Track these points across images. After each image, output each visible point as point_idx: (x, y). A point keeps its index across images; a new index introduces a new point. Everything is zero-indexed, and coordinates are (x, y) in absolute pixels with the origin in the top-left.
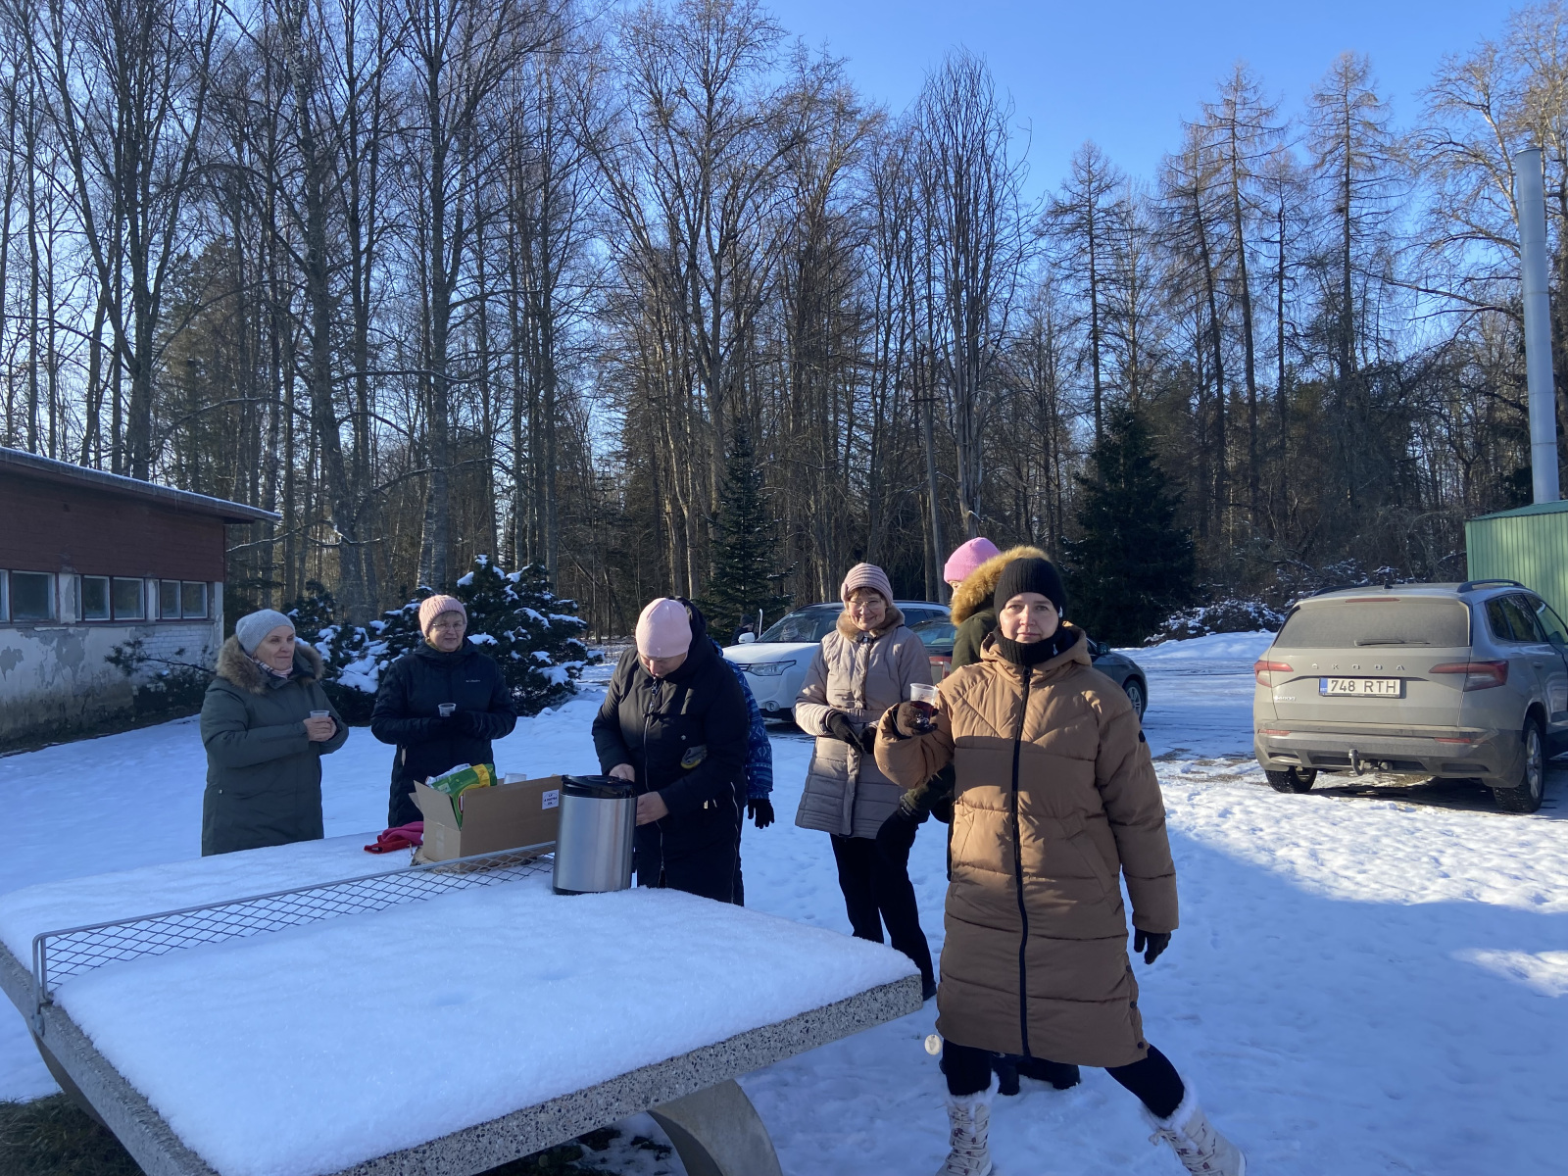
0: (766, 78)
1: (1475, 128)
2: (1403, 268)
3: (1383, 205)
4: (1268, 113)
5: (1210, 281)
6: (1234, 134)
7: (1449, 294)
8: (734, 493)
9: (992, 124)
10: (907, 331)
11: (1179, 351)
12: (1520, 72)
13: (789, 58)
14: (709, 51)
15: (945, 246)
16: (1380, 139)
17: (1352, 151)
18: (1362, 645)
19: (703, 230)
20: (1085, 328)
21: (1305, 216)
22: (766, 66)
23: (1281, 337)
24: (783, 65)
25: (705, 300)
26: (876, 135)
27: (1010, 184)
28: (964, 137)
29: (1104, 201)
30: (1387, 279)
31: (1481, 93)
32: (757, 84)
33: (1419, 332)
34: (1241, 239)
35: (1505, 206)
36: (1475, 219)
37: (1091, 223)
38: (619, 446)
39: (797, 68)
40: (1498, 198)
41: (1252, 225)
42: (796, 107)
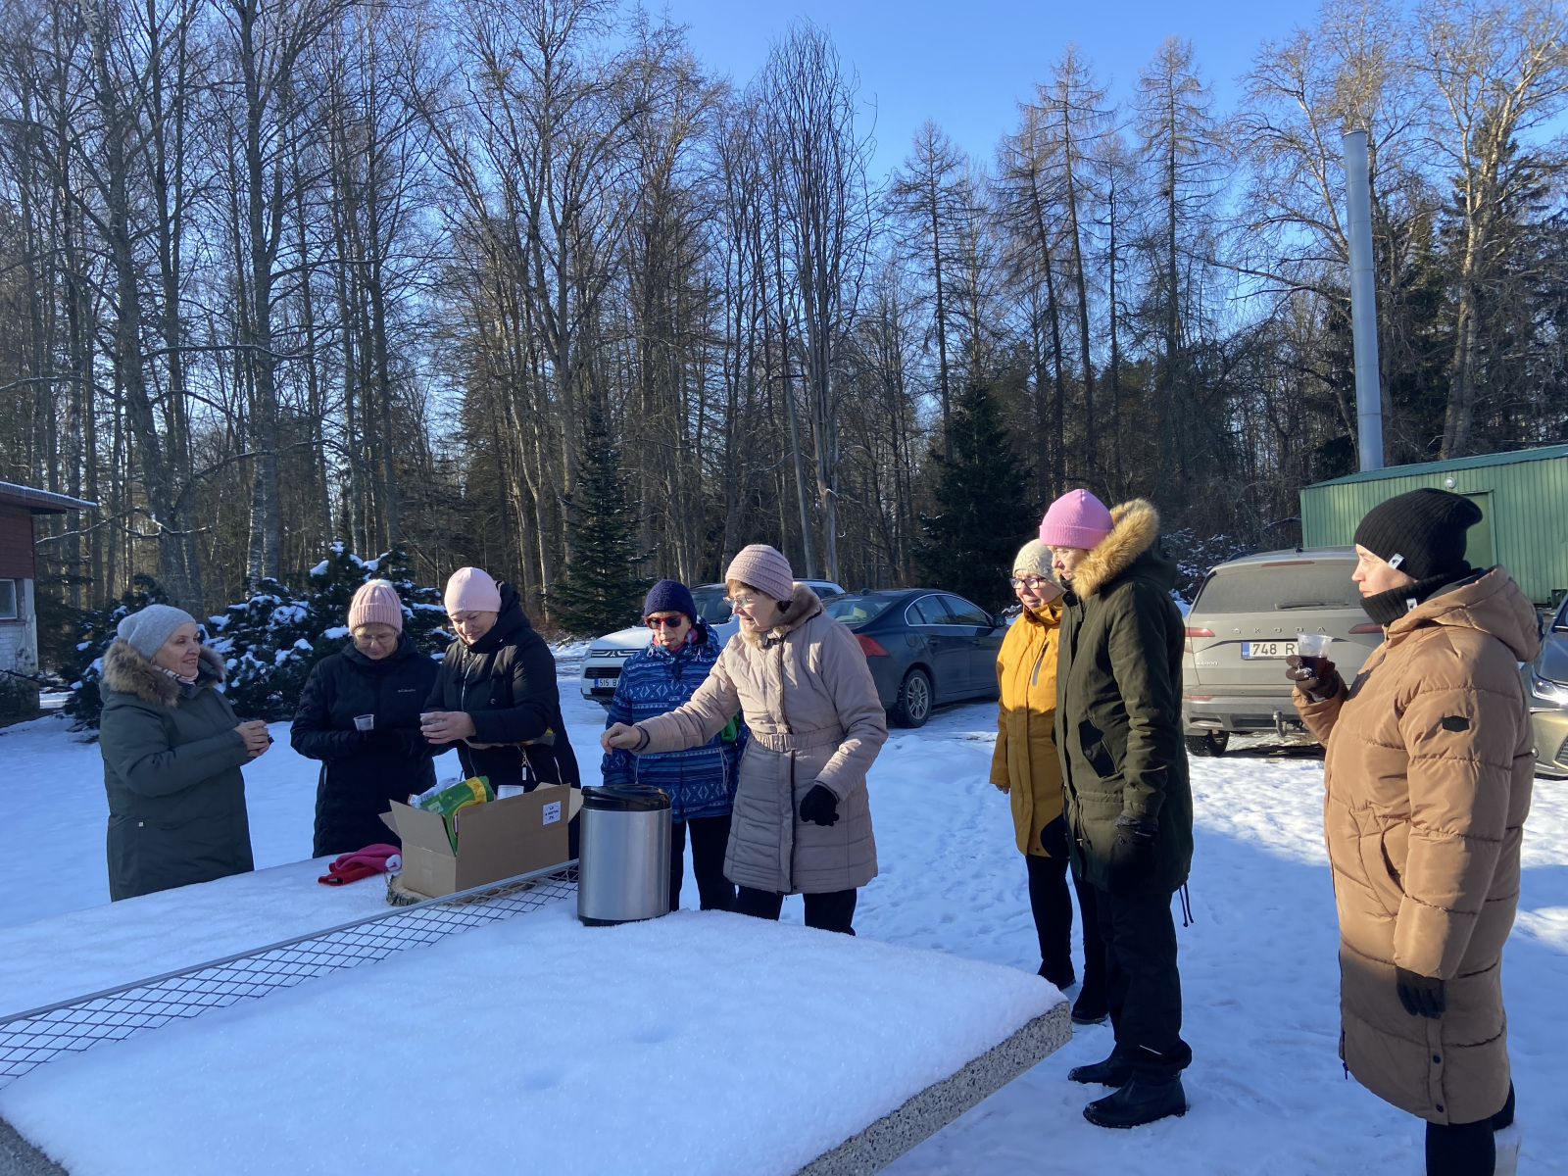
0: (605, 42)
1: (1288, 113)
2: (1225, 250)
3: (1206, 189)
4: (1098, 96)
5: (1047, 261)
6: (1067, 116)
7: (1268, 275)
8: (592, 474)
9: (838, 99)
10: (759, 308)
11: (1017, 330)
12: (1331, 60)
13: (629, 22)
14: (544, 12)
15: (795, 221)
16: (1202, 123)
17: (1176, 135)
18: (1283, 608)
19: (545, 202)
20: (930, 308)
21: (1136, 199)
22: (606, 29)
23: (1113, 317)
24: (623, 29)
25: (549, 273)
26: (720, 106)
27: (857, 159)
28: (811, 111)
29: (946, 181)
30: (1209, 260)
31: (1296, 80)
32: (595, 49)
33: (1240, 311)
34: (1075, 221)
35: (1318, 190)
36: (1290, 204)
37: (934, 202)
38: (458, 427)
39: (637, 33)
40: (1312, 182)
41: (1085, 207)
42: (637, 73)
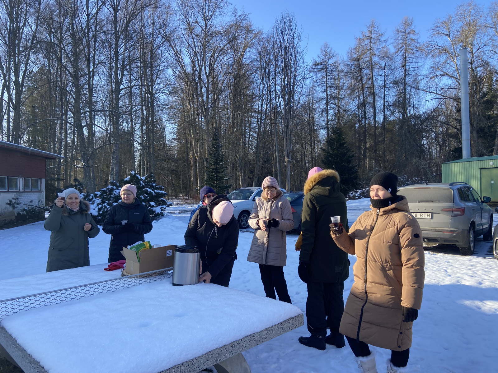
0: (224, 18)
1: (444, 41)
2: (422, 85)
3: (416, 65)
4: (381, 35)
5: (363, 88)
6: (371, 41)
7: (436, 93)
8: (213, 152)
9: (296, 36)
10: (269, 101)
11: (353, 109)
12: (459, 24)
13: (231, 12)
14: (206, 9)
15: (281, 74)
16: (416, 44)
17: (407, 48)
18: (420, 202)
19: (203, 67)
20: (324, 102)
21: (392, 68)
22: (224, 14)
23: (384, 106)
24: (229, 14)
25: (204, 90)
26: (259, 38)
27: (302, 55)
28: (287, 40)
29: (330, 62)
30: (417, 88)
31: (447, 31)
32: (221, 20)
34: (372, 75)
35: (454, 66)
36: (444, 70)
37: (326, 68)
38: (175, 136)
39: (234, 16)
40: (452, 63)
41: (376, 70)
42: (233, 28)
